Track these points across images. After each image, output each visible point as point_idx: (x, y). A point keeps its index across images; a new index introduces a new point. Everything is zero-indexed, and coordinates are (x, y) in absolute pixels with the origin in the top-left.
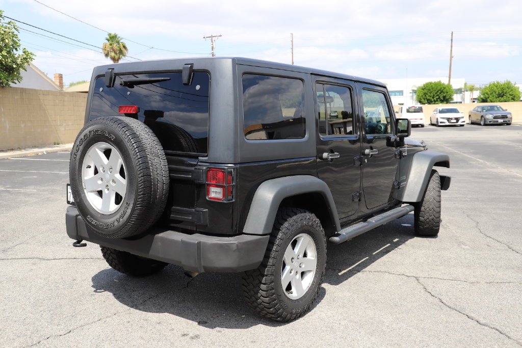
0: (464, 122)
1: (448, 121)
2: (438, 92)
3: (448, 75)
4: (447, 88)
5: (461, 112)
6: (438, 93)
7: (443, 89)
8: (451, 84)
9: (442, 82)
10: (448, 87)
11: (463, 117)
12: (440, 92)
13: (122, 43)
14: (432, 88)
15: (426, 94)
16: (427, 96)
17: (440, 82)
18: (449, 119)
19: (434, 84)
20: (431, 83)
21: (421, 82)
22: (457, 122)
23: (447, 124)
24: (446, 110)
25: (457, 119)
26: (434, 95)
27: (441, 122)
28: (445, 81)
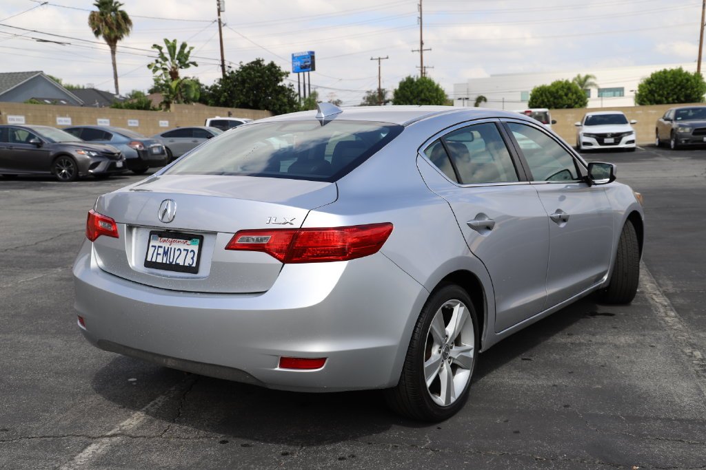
0: (633, 142)
1: (598, 140)
2: (676, 87)
3: (697, 58)
4: (693, 80)
5: (633, 121)
6: (677, 90)
7: (685, 81)
8: (702, 71)
9: (685, 69)
10: (695, 78)
11: (630, 133)
12: (679, 87)
13: (121, 11)
14: (666, 82)
15: (655, 92)
16: (656, 95)
17: (680, 70)
18: (600, 138)
19: (670, 72)
20: (665, 72)
21: (647, 72)
22: (617, 142)
23: (597, 146)
24: (599, 119)
25: (618, 137)
26: (668, 94)
27: (585, 144)
28: (690, 69)
